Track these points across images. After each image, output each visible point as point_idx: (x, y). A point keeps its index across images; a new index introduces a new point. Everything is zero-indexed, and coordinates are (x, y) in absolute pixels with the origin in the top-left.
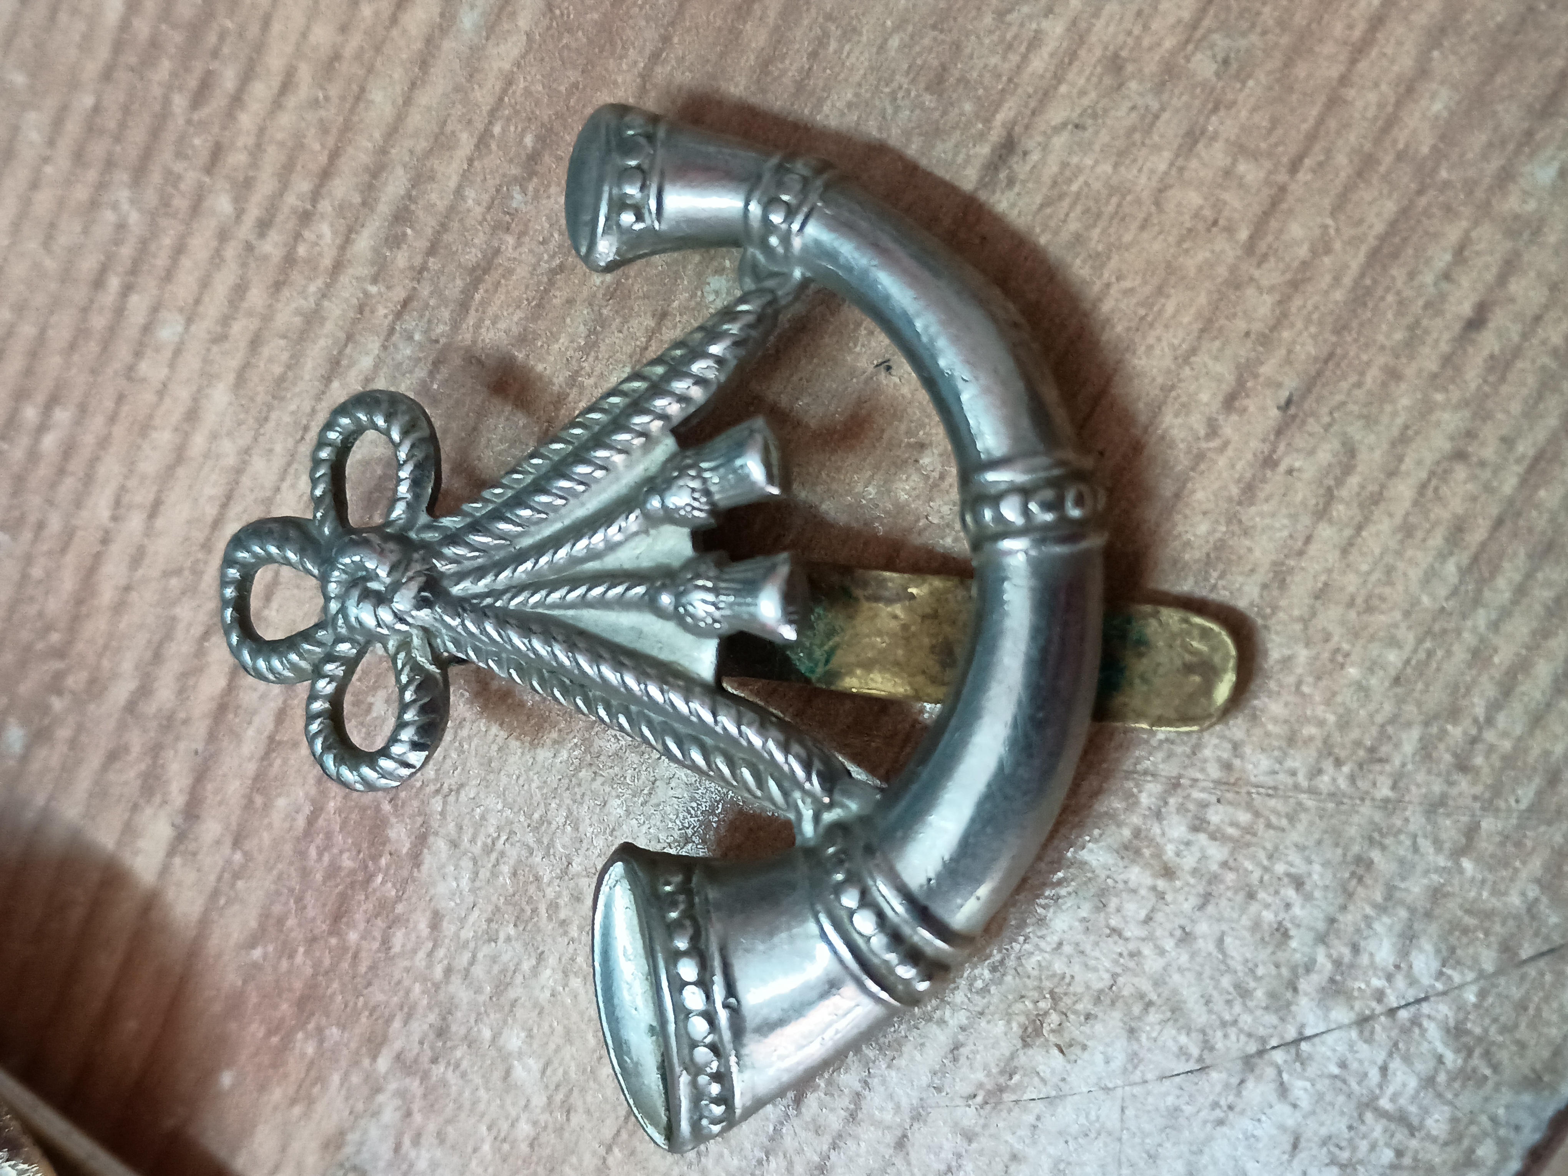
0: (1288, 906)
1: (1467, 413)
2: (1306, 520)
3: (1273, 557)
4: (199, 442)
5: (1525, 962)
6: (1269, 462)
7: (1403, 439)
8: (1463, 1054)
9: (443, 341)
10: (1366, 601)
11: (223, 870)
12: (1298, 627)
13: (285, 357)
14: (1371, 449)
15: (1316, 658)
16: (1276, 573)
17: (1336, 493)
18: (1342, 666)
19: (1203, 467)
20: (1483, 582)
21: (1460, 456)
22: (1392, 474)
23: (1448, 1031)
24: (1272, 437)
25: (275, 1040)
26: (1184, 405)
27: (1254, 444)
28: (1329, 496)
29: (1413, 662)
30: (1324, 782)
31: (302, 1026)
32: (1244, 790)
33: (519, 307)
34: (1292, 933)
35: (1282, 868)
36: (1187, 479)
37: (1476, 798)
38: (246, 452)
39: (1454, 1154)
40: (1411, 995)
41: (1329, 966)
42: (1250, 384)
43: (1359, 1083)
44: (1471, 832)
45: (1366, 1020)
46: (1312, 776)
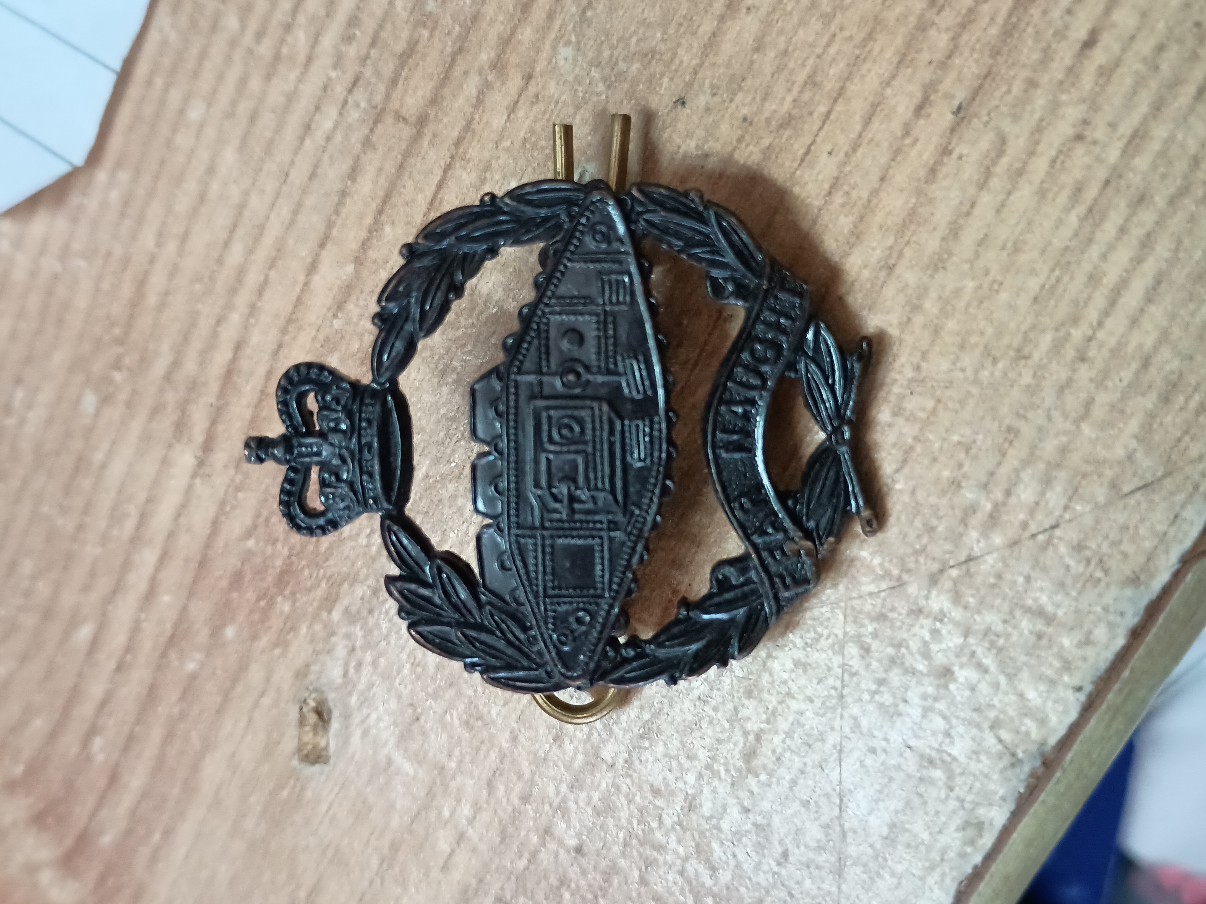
0: (961, 466)
1: (1083, 108)
2: (972, 190)
3: (949, 218)
4: (215, 187)
5: (1126, 495)
6: (945, 151)
7: (1039, 129)
8: (1084, 563)
9: (379, 107)
10: (1015, 244)
11: (229, 486)
12: (966, 266)
13: (273, 125)
14: (1017, 137)
15: (980, 287)
16: (951, 230)
17: (993, 170)
18: (997, 292)
19: (899, 158)
20: (1095, 226)
21: (1079, 137)
22: (1032, 154)
23: (1073, 548)
24: (948, 134)
25: (263, 603)
26: (886, 115)
27: (935, 140)
28: (988, 173)
29: (1047, 286)
30: (985, 373)
31: (281, 592)
32: (929, 385)
33: (431, 79)
34: (964, 484)
35: (956, 438)
36: (889, 167)
37: (1091, 380)
38: (246, 193)
39: (1078, 636)
40: (1047, 524)
41: (989, 506)
42: (932, 98)
43: (1010, 589)
44: (1089, 404)
45: (1015, 543)
46: (976, 372)
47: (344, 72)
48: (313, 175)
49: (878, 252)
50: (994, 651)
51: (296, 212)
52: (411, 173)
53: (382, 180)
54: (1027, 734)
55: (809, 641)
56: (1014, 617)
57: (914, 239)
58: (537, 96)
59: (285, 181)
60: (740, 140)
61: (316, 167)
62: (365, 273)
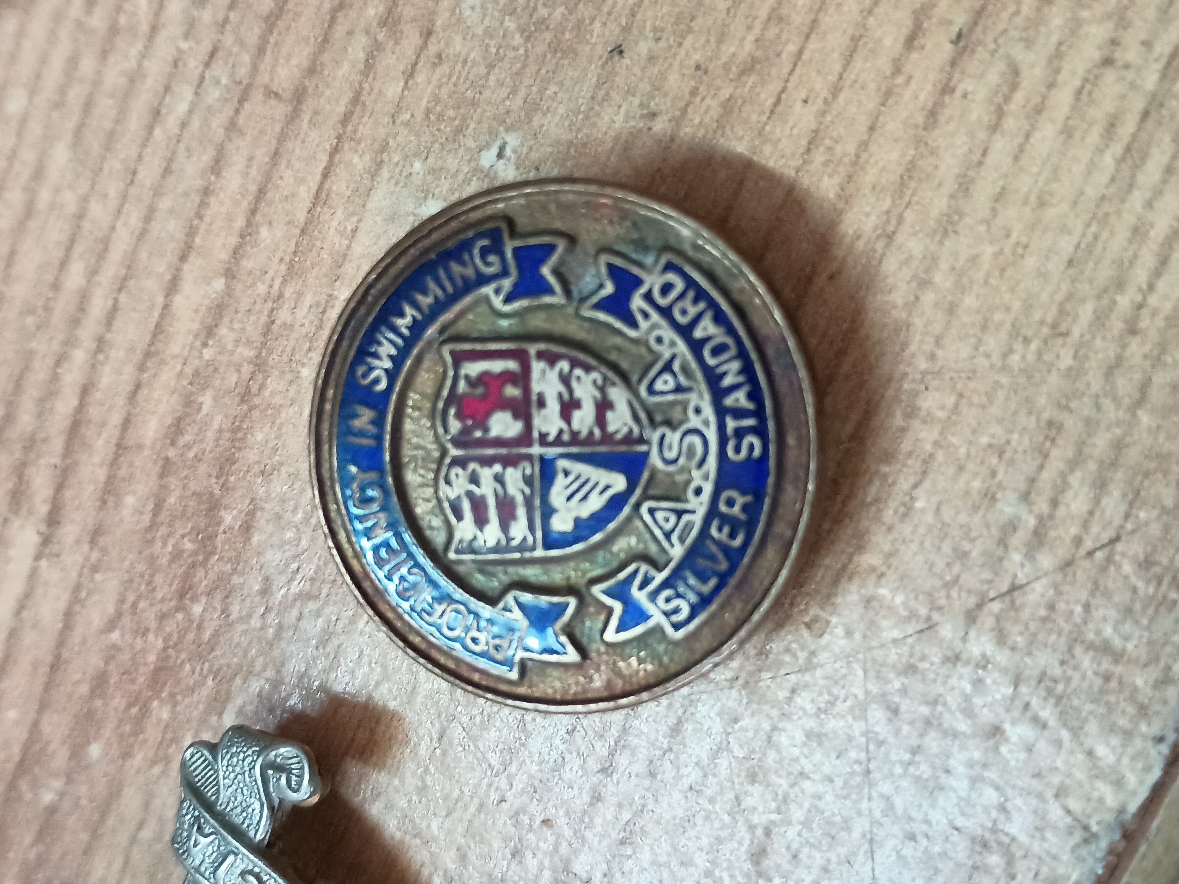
0: (993, 474)
1: (1110, 25)
2: (982, 135)
3: (956, 171)
4: (45, 195)
6: (946, 90)
7: (1058, 55)
8: (1154, 584)
9: (245, 82)
10: (1039, 198)
11: (83, 567)
12: (982, 228)
13: (113, 113)
14: (1033, 66)
15: (1001, 251)
16: (960, 184)
17: (1005, 108)
18: (1022, 256)
19: (890, 101)
20: (1137, 167)
21: (1108, 62)
22: (1051, 86)
23: (1140, 565)
24: (948, 69)
25: (135, 710)
26: (871, 51)
27: (933, 76)
28: (1000, 113)
29: (1083, 246)
30: (1015, 358)
31: (157, 694)
32: (947, 376)
33: (307, 43)
34: (999, 496)
35: (984, 440)
36: (879, 114)
37: (1145, 357)
38: (85, 199)
39: (1154, 673)
40: (1106, 537)
41: (1032, 522)
42: (925, 25)
43: (1066, 621)
44: (1144, 387)
45: (1068, 564)
46: (1005, 356)
47: (198, 43)
48: (167, 171)
49: (873, 217)
50: (1052, 701)
51: (148, 219)
52: (289, 162)
53: (253, 172)
54: (1101, 800)
55: (823, 705)
56: (1073, 657)
57: (915, 199)
58: (439, 56)
59: (132, 182)
60: (694, 92)
61: (170, 161)
62: (239, 287)
